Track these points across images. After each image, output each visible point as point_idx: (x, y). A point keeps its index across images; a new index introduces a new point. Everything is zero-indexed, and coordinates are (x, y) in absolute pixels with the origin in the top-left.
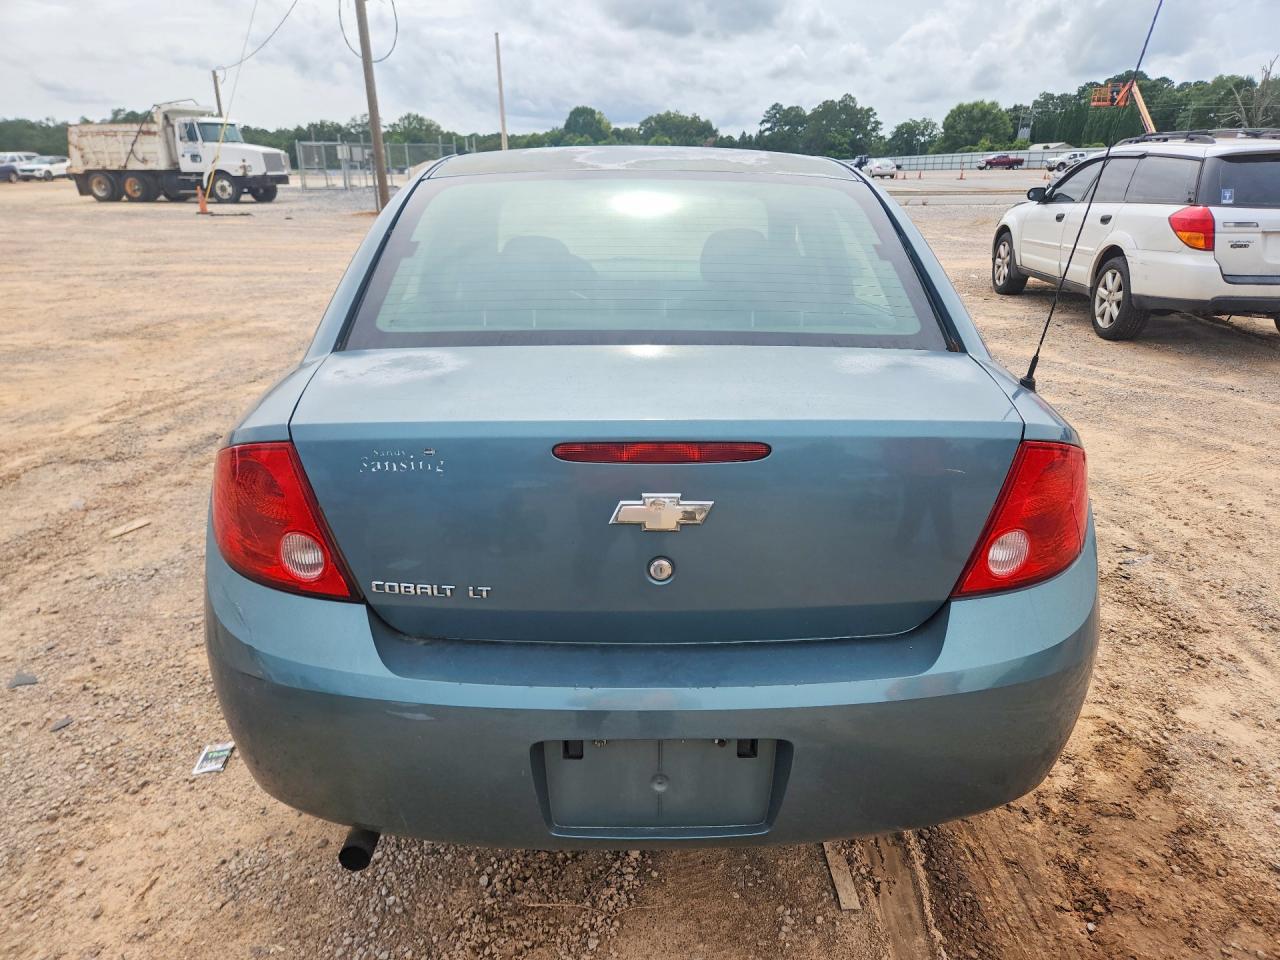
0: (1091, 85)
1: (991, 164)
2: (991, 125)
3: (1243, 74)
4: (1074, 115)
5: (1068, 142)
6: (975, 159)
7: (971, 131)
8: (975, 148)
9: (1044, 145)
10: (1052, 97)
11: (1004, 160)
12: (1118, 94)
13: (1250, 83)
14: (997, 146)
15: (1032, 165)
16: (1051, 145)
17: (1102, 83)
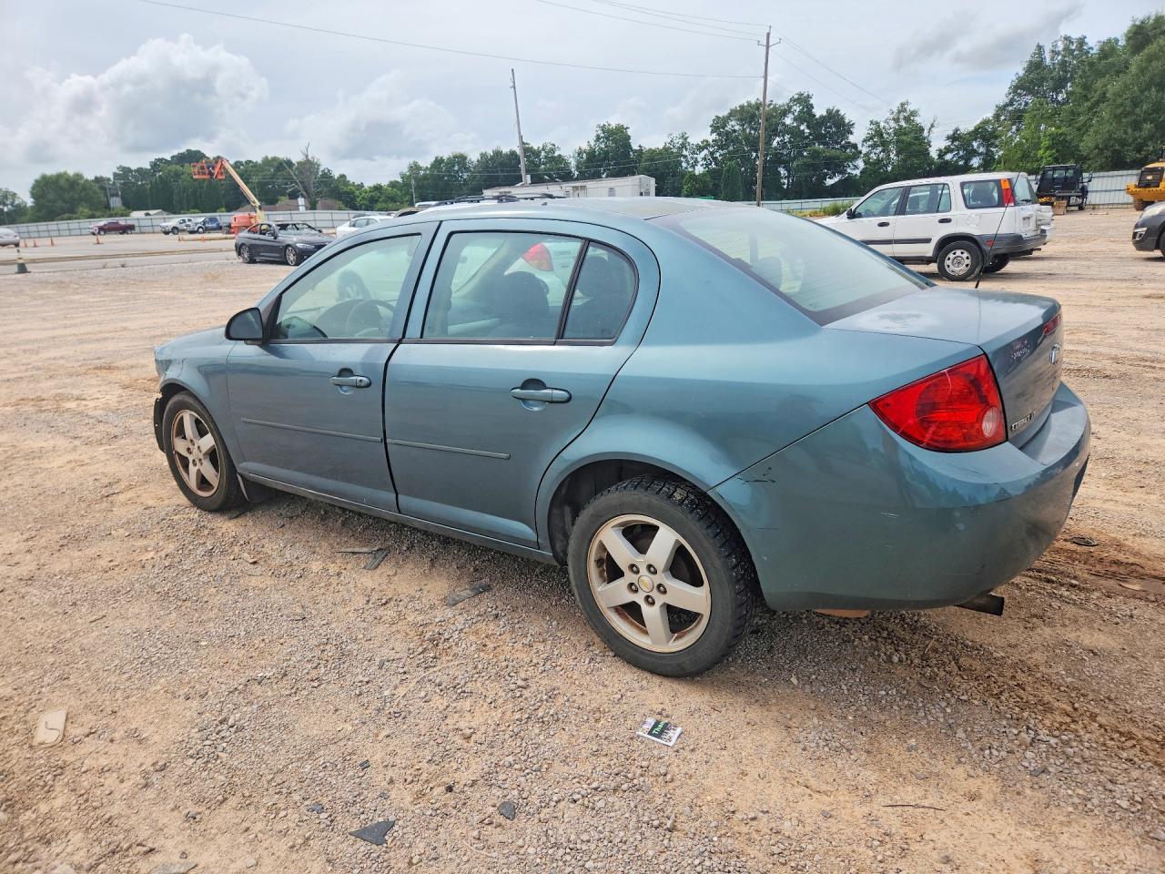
0: (159, 160)
1: (104, 230)
2: (83, 194)
3: (282, 155)
4: (160, 186)
5: (164, 210)
6: (83, 225)
7: (64, 201)
8: (74, 216)
9: (145, 212)
10: (129, 170)
11: (114, 226)
12: (213, 168)
13: (289, 163)
14: (98, 213)
15: (143, 230)
16: (152, 212)
17: (169, 159)
